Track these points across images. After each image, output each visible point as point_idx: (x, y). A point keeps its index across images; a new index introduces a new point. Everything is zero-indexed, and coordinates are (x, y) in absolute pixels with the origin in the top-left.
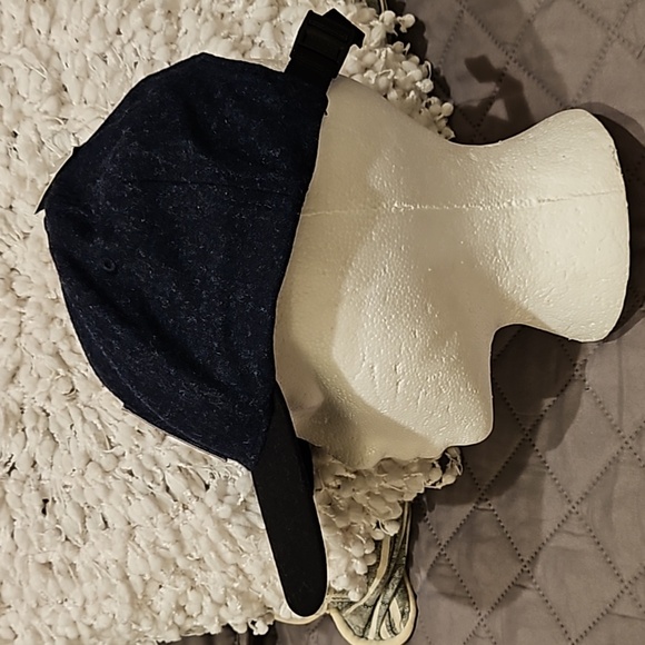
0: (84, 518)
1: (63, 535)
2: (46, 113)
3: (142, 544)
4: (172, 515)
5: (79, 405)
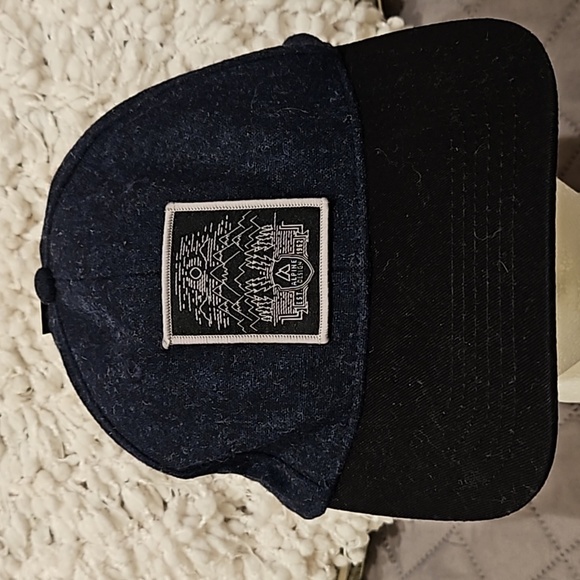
0: (29, 530)
1: (6, 549)
2: (24, 87)
3: (92, 563)
4: (126, 533)
5: (35, 407)
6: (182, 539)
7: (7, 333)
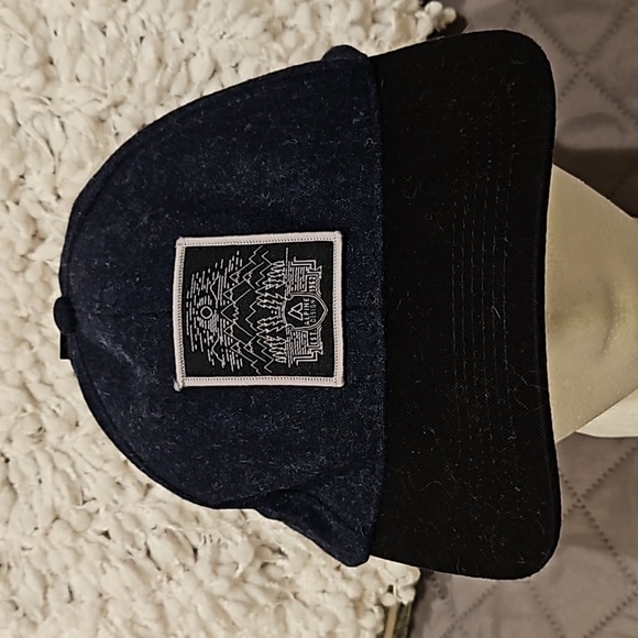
0: (45, 588)
1: (21, 609)
3: (118, 621)
4: (154, 586)
5: (47, 448)
6: (217, 591)
7: (14, 367)
